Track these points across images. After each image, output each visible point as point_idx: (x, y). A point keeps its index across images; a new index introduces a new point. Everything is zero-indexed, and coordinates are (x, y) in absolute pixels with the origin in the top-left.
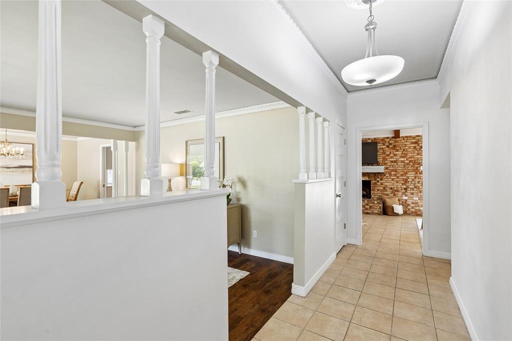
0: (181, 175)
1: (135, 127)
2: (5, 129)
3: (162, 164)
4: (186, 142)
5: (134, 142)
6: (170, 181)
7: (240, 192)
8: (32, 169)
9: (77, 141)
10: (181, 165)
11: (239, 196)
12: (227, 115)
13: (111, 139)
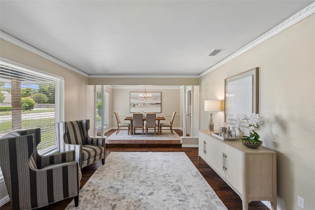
0: (222, 110)
1: (199, 75)
2: (145, 86)
3: (205, 101)
4: (225, 80)
5: (199, 86)
6: (211, 115)
7: (277, 136)
8: (160, 105)
9: (180, 89)
10: (222, 101)
11: (276, 141)
12: (258, 42)
13: (191, 85)
